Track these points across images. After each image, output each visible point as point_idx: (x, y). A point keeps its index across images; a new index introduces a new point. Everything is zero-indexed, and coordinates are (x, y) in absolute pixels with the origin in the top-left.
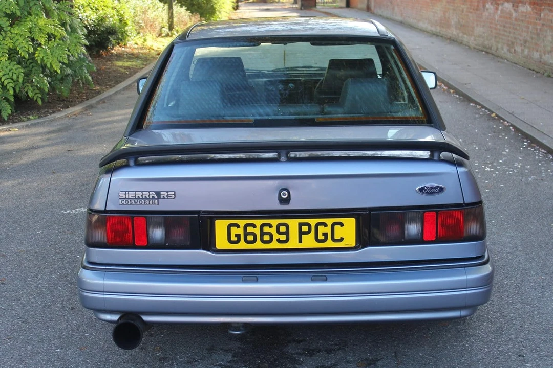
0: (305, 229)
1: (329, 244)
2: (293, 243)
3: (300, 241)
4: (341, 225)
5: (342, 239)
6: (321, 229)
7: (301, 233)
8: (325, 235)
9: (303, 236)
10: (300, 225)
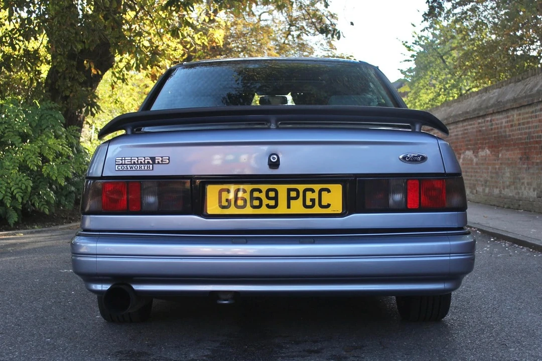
0: (293, 194)
1: (317, 210)
2: (282, 209)
3: (289, 207)
4: (328, 191)
5: (328, 206)
6: (309, 195)
7: (289, 199)
8: (313, 200)
9: (292, 202)
10: (289, 190)
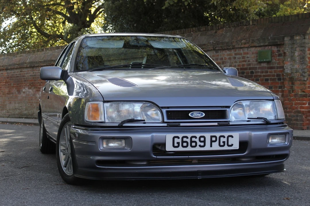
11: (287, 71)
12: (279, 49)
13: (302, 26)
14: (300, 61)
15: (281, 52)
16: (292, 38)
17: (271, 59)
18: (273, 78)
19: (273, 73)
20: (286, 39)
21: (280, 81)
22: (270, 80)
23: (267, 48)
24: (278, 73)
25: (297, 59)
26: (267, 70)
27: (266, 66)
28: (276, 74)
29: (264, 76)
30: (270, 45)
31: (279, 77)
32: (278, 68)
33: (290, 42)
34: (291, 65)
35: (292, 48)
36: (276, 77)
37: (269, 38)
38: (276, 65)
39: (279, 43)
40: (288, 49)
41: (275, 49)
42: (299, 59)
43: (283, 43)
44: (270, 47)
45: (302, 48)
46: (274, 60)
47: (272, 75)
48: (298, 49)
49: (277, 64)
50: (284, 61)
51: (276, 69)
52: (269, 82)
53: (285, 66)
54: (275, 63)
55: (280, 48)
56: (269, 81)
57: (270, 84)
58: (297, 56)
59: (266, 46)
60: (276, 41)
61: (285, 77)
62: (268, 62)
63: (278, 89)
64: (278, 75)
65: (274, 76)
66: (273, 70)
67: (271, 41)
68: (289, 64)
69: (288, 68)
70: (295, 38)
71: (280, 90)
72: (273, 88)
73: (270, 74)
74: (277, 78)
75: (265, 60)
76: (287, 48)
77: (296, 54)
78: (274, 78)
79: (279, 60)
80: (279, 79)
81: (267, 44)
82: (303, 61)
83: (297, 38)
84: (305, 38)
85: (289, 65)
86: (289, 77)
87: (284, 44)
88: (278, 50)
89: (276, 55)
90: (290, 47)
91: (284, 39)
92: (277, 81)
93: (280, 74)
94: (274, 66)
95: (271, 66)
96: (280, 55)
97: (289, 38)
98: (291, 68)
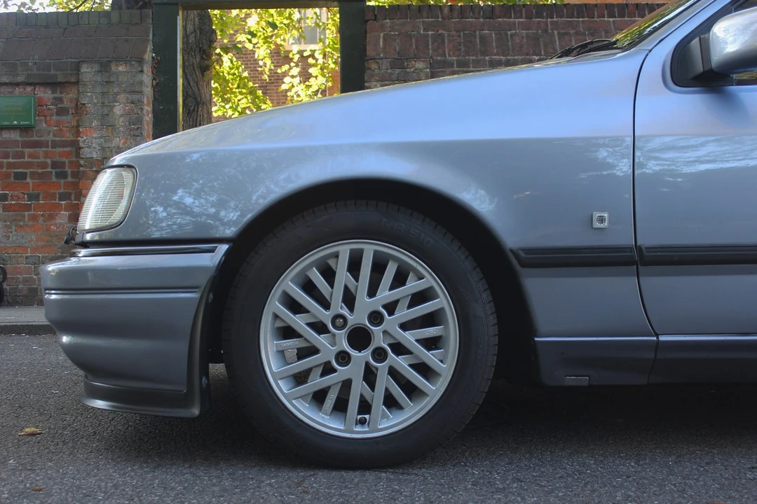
11: (91, 153)
12: (58, 95)
13: (127, 41)
14: (131, 130)
15: (66, 104)
16: (105, 67)
17: (35, 120)
18: (40, 171)
19: (42, 160)
20: (85, 69)
21: (62, 181)
22: (32, 178)
23: (21, 90)
24: (57, 159)
25: (121, 122)
26: (20, 149)
27: (18, 138)
28: (49, 161)
29: (10, 165)
30: (30, 84)
31: (58, 170)
32: (55, 145)
33: (99, 78)
34: (100, 138)
35: (103, 94)
36: (49, 170)
37: (30, 64)
38: (51, 138)
39: (60, 79)
40: (92, 96)
41: (46, 94)
42: (127, 124)
43: (73, 79)
44: (29, 89)
45: (135, 97)
46: (45, 125)
47: (38, 162)
48: (122, 97)
49: (54, 136)
50: (78, 126)
51: (50, 149)
52: (28, 183)
53: (84, 141)
54: (47, 130)
55: (61, 93)
56: (28, 180)
57: (31, 189)
58: (121, 116)
59: (18, 84)
60: (53, 72)
61: (82, 169)
62: (25, 129)
63: (57, 201)
64: (54, 165)
65: (44, 165)
66: (41, 151)
67: (35, 72)
68: (95, 136)
69: (94, 145)
70: (113, 68)
71: (63, 202)
72: (41, 199)
73: (30, 160)
74: (54, 173)
75: (15, 122)
76: (89, 94)
77: (118, 110)
78: (42, 172)
79: (58, 124)
80: (62, 175)
81: (21, 79)
82: (138, 128)
83: (121, 68)
84: (142, 71)
85: (95, 138)
86: (94, 169)
87: (77, 83)
88: (55, 98)
89: (49, 109)
90: (99, 90)
91: (78, 69)
92: (54, 179)
93: (64, 163)
94: (42, 139)
95: (35, 138)
96: (62, 112)
97: (96, 67)
98: (100, 145)
